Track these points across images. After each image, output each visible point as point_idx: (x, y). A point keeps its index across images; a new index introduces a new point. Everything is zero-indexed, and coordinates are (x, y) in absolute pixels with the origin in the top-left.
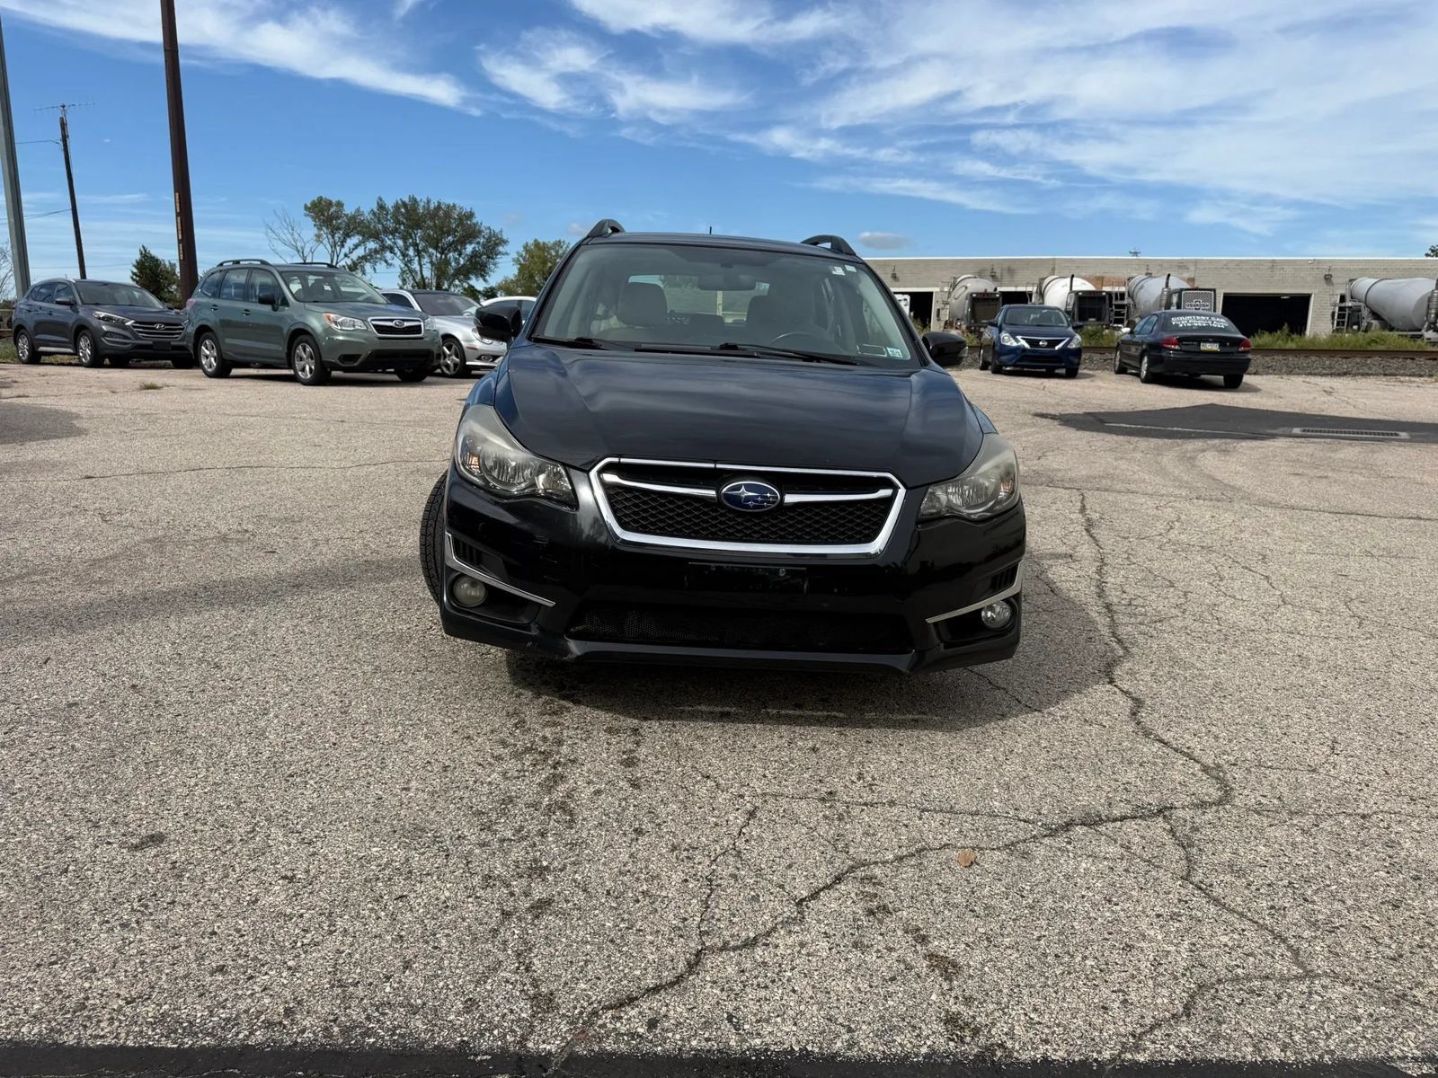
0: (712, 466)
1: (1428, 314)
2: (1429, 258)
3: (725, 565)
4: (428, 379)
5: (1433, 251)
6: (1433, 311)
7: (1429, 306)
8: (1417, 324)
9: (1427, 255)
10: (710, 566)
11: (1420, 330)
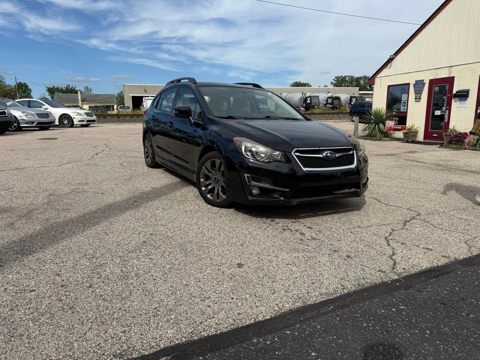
0: (318, 148)
1: (301, 103)
2: (291, 87)
3: (328, 174)
4: (7, 133)
5: (291, 85)
6: (302, 102)
7: (301, 101)
8: (298, 105)
9: (290, 86)
10: (325, 175)
11: (299, 107)
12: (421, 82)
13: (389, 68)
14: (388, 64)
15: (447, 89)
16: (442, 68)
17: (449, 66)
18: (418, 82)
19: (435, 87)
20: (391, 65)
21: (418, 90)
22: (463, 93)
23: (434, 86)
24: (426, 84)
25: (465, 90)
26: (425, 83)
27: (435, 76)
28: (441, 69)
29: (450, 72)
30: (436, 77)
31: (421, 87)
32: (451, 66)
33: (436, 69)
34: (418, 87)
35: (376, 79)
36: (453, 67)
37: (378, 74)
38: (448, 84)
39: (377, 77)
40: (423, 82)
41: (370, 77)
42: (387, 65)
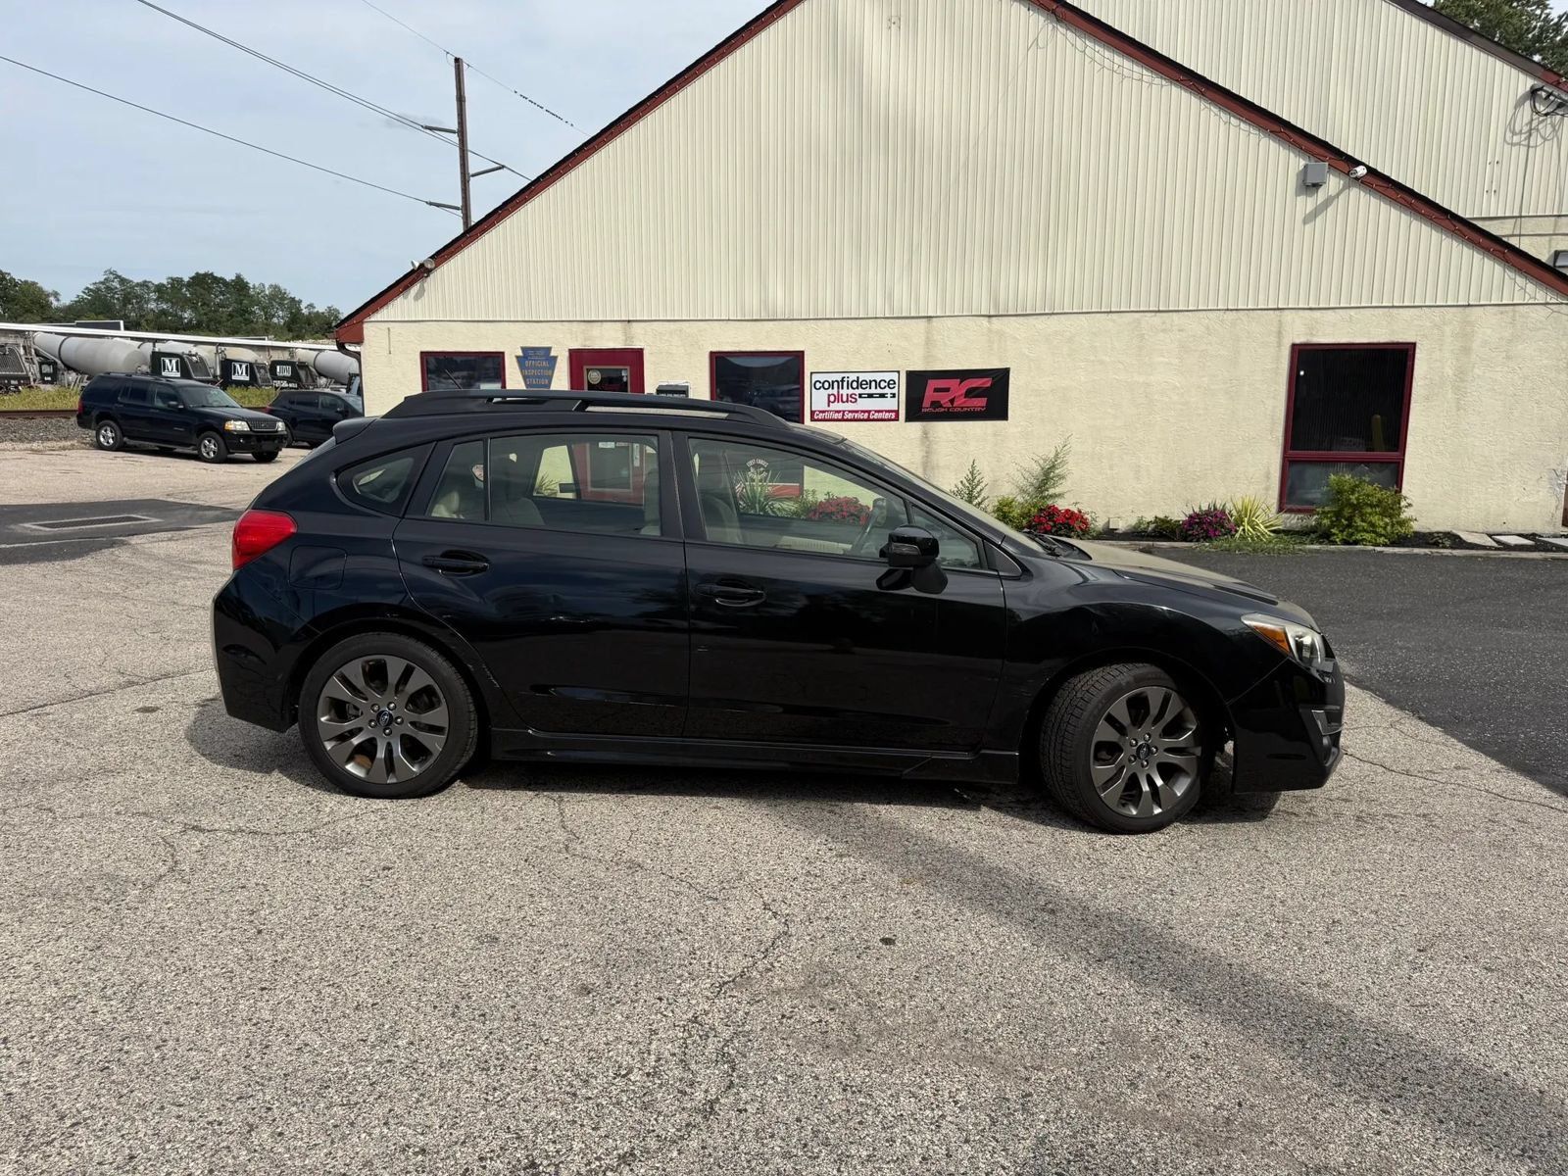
12: (542, 353)
13: (417, 298)
14: (412, 283)
15: (625, 379)
16: (602, 321)
17: (623, 319)
18: (531, 353)
19: (588, 370)
20: (422, 291)
21: (534, 376)
22: (675, 395)
23: (585, 368)
24: (559, 360)
25: (677, 386)
26: (555, 358)
27: (585, 340)
28: (599, 324)
29: (628, 337)
30: (588, 343)
31: (544, 368)
32: (629, 321)
33: (584, 321)
34: (531, 368)
35: (365, 325)
36: (634, 324)
37: (376, 311)
38: (628, 368)
39: (372, 319)
40: (550, 353)
41: (343, 317)
42: (407, 288)
